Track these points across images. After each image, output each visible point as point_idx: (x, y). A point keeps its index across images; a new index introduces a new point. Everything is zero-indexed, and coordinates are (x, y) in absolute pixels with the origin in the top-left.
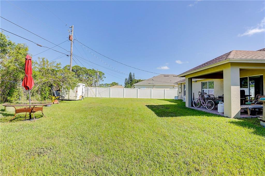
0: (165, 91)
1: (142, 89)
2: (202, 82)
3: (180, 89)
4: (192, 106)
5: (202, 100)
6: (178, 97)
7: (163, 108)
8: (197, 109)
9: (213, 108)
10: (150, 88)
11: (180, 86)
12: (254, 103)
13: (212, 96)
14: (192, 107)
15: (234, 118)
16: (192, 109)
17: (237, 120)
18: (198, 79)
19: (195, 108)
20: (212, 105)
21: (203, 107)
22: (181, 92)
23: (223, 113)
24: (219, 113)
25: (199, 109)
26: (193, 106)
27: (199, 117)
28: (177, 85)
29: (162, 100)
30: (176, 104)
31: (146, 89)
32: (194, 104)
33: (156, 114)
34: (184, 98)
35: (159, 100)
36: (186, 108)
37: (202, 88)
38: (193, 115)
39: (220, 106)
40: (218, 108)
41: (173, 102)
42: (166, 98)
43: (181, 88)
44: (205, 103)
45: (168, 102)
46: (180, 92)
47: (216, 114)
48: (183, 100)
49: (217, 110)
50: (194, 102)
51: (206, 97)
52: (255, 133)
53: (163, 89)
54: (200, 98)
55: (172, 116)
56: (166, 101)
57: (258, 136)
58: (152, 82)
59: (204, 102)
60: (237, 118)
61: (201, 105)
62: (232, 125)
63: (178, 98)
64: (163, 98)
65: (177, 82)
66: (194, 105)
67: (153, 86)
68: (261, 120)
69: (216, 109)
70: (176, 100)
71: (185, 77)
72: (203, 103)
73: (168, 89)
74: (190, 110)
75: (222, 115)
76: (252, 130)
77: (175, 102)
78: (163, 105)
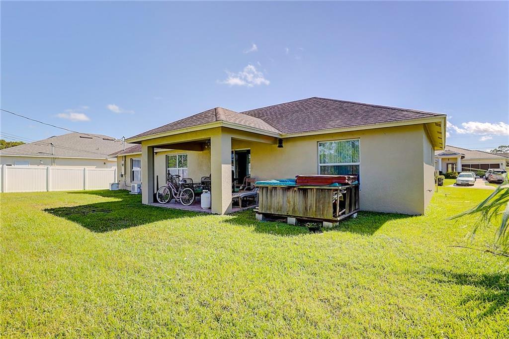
0: (87, 172)
1: (16, 166)
2: (166, 155)
3: (123, 168)
4: (155, 201)
5: (173, 188)
6: (118, 184)
7: (95, 213)
8: (165, 206)
9: (191, 201)
10: (41, 164)
11: (123, 162)
12: (243, 189)
13: (188, 182)
14: (156, 204)
15: (225, 214)
16: (158, 208)
17: (231, 217)
18: (160, 149)
19: (161, 204)
20: (191, 196)
21: (176, 201)
22: (125, 173)
23: (210, 208)
24: (202, 208)
25: (169, 206)
26: (158, 202)
27: (177, 219)
28: (115, 159)
29: (82, 194)
30: (120, 200)
31: (30, 166)
32: (159, 197)
33: (85, 226)
34: (134, 186)
35: (72, 193)
36: (145, 207)
37: (168, 166)
38: (166, 218)
39: (204, 197)
40: (202, 201)
41: (112, 196)
42: (87, 189)
43: (125, 165)
44: (179, 194)
45: (97, 196)
46: (123, 173)
47: (200, 212)
48: (130, 192)
49: (200, 204)
50: (159, 193)
51: (181, 183)
52: (257, 230)
53: (82, 168)
54: (169, 185)
55: (126, 227)
56: (93, 195)
57: (261, 234)
58: (48, 149)
59: (177, 191)
60: (230, 214)
61: (172, 198)
62: (228, 224)
63: (118, 187)
64: (82, 189)
65: (116, 153)
66: (158, 200)
67: (54, 160)
68: (257, 212)
69: (198, 202)
70: (115, 192)
71: (141, 143)
72: (176, 194)
73: (93, 168)
74: (153, 209)
75: (208, 212)
76: (253, 228)
77: (115, 197)
78: (91, 205)
